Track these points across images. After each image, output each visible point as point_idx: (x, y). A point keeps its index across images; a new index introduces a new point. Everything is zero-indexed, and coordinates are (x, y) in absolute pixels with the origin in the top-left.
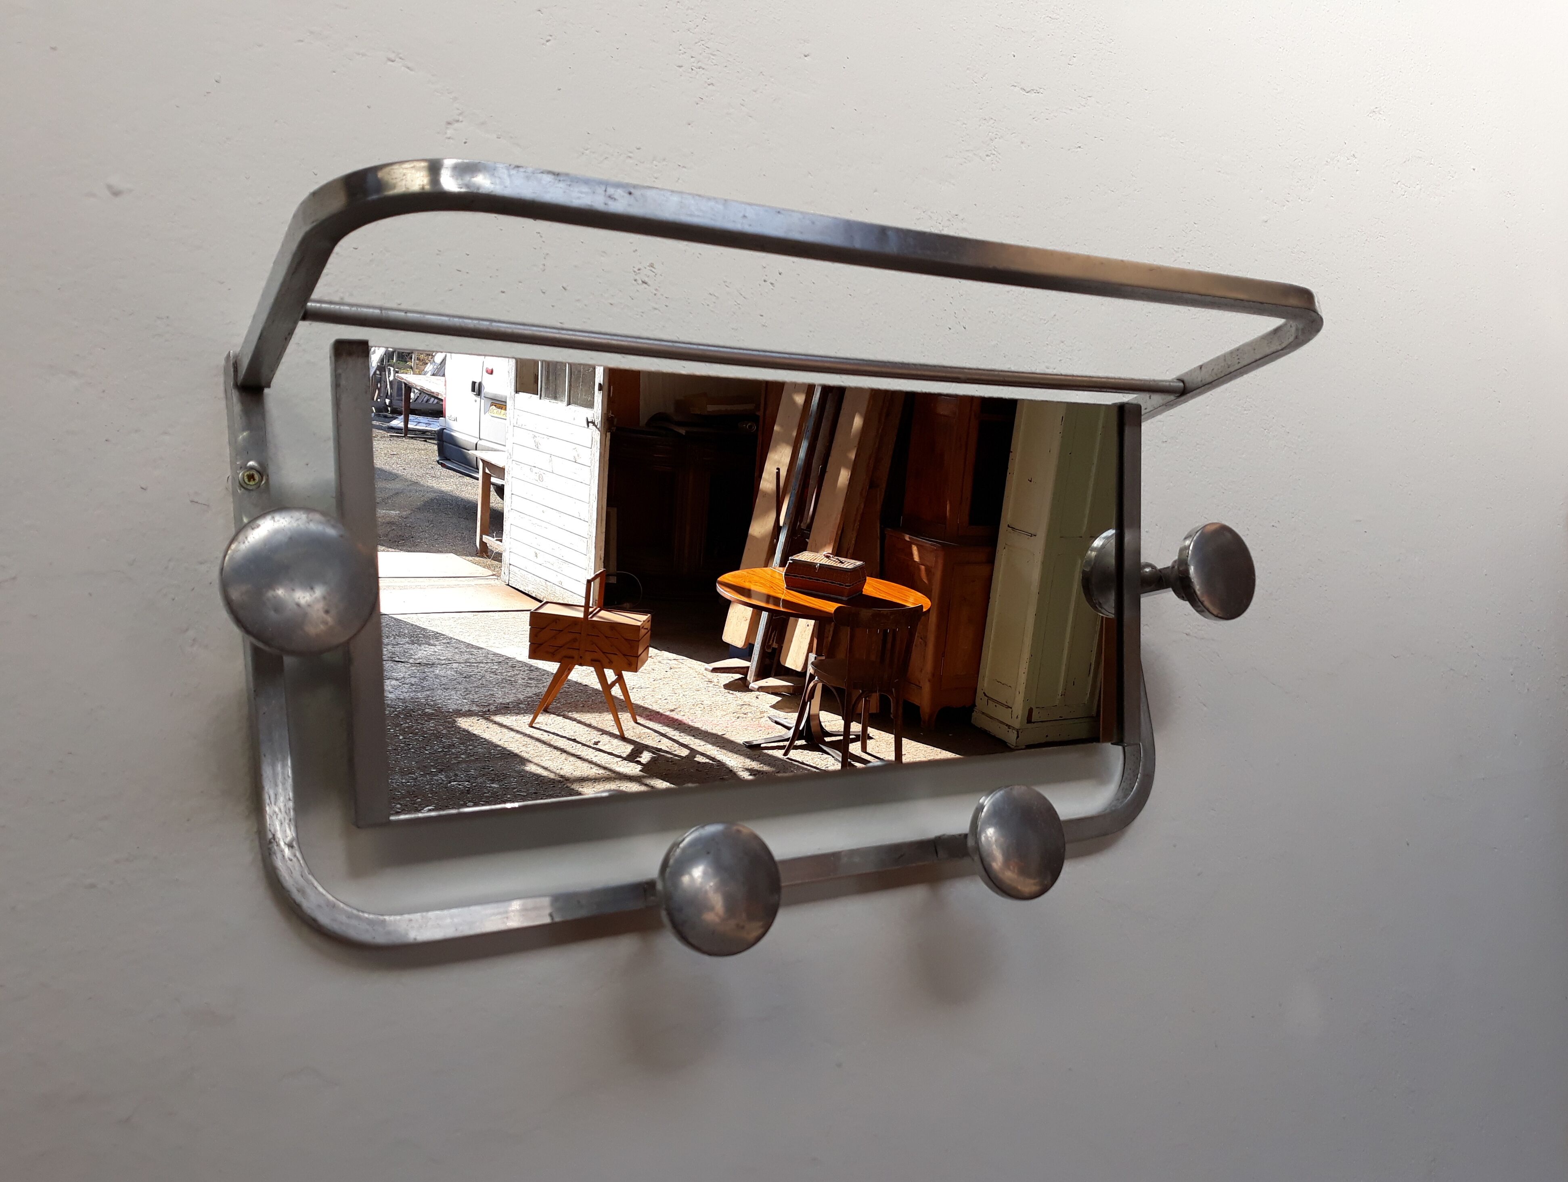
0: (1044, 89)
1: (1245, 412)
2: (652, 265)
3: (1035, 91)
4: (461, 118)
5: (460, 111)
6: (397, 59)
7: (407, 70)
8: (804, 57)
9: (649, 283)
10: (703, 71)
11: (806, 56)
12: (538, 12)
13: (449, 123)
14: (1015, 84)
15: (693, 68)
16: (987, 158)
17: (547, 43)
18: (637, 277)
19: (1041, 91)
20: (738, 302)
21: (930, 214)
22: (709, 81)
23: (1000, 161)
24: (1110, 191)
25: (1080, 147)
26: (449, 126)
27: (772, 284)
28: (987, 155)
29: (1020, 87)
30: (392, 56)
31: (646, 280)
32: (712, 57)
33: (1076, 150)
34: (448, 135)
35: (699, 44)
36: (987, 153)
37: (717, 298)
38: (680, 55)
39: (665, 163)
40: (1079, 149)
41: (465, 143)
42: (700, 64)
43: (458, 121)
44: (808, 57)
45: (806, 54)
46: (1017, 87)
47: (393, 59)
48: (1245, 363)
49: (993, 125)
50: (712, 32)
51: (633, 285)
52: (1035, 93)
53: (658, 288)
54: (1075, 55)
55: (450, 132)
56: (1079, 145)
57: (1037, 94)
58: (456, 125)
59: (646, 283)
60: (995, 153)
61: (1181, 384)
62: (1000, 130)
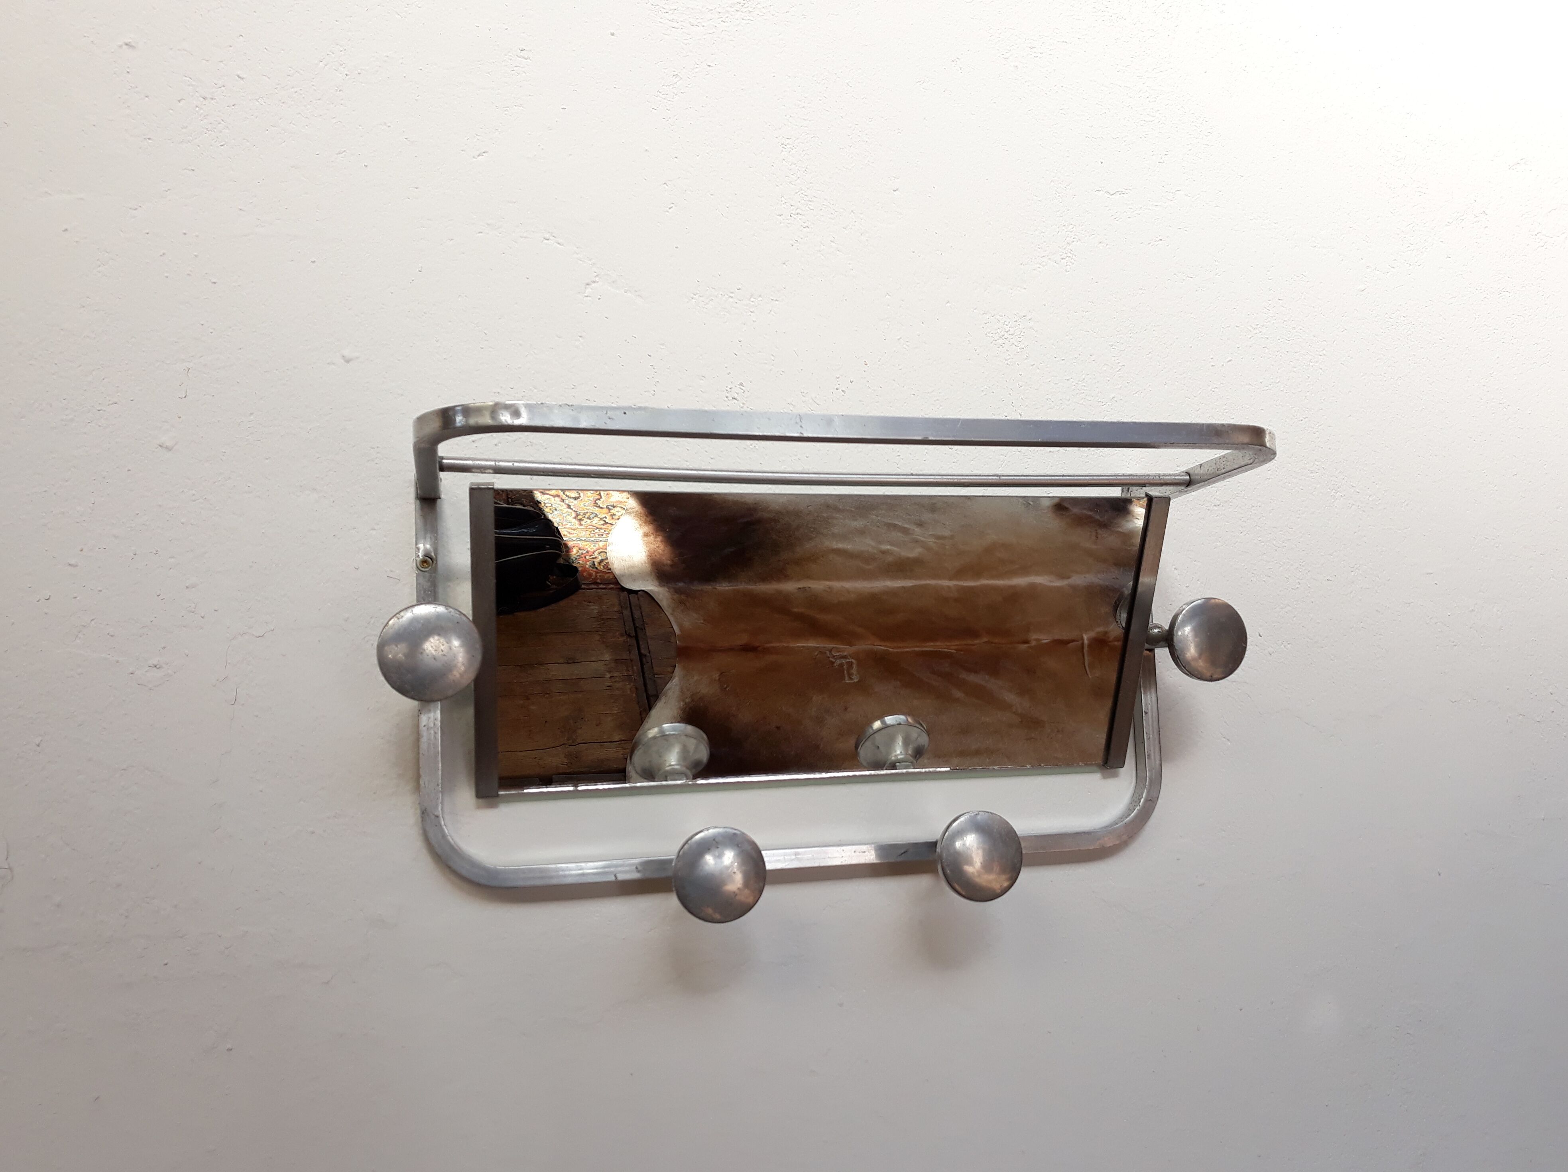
0: (1129, 189)
1: (1312, 475)
2: (741, 384)
3: (1120, 193)
4: (597, 279)
5: (596, 274)
6: (551, 238)
7: (558, 245)
8: (892, 191)
9: (738, 398)
10: (800, 217)
11: (894, 191)
12: (665, 186)
13: (588, 284)
14: (1100, 189)
15: (791, 215)
16: (1063, 261)
17: (670, 210)
18: (727, 395)
19: (1127, 191)
20: (812, 408)
21: (998, 317)
22: (805, 225)
23: (1075, 263)
24: (1188, 278)
25: (1161, 240)
26: (587, 286)
27: (843, 391)
28: (1062, 259)
29: (1105, 191)
30: (547, 236)
31: (736, 396)
32: (810, 203)
33: (1157, 243)
34: (586, 295)
35: (799, 193)
36: (1062, 257)
37: (794, 406)
38: (781, 205)
39: (760, 299)
40: (1160, 242)
41: (599, 299)
42: (797, 211)
43: (594, 282)
44: (897, 192)
45: (895, 189)
46: (1101, 192)
47: (548, 238)
48: (1227, 469)
49: (1072, 230)
50: (811, 181)
51: (725, 401)
52: (1120, 194)
53: (745, 402)
54: (1167, 153)
55: (588, 291)
56: (1161, 238)
57: (1122, 195)
58: (593, 285)
59: (735, 399)
60: (1071, 255)
61: (1188, 477)
62: (1078, 234)
